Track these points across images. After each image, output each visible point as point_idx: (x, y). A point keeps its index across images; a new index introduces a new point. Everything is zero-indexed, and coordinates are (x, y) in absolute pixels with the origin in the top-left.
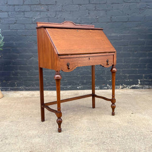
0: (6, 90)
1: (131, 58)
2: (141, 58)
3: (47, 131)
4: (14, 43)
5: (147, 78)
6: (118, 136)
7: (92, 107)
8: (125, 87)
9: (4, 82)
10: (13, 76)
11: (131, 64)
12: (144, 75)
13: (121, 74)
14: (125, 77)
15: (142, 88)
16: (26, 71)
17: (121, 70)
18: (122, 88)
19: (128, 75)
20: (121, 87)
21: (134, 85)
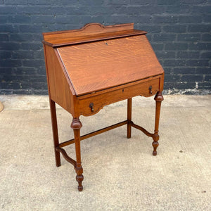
0: (7, 93)
1: (188, 50)
2: (203, 52)
3: (63, 187)
4: (13, 25)
5: (208, 80)
6: (158, 202)
7: (126, 134)
8: (176, 92)
9: (3, 82)
10: (15, 75)
11: (187, 60)
12: (204, 76)
13: (172, 74)
14: (177, 78)
15: (200, 94)
16: (34, 68)
17: (173, 68)
18: (171, 94)
19: (182, 75)
20: (170, 91)
21: (189, 90)
